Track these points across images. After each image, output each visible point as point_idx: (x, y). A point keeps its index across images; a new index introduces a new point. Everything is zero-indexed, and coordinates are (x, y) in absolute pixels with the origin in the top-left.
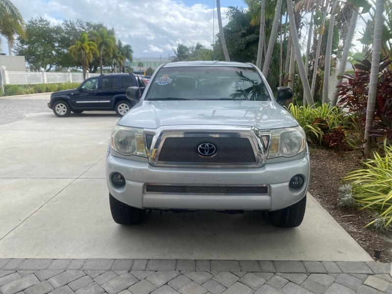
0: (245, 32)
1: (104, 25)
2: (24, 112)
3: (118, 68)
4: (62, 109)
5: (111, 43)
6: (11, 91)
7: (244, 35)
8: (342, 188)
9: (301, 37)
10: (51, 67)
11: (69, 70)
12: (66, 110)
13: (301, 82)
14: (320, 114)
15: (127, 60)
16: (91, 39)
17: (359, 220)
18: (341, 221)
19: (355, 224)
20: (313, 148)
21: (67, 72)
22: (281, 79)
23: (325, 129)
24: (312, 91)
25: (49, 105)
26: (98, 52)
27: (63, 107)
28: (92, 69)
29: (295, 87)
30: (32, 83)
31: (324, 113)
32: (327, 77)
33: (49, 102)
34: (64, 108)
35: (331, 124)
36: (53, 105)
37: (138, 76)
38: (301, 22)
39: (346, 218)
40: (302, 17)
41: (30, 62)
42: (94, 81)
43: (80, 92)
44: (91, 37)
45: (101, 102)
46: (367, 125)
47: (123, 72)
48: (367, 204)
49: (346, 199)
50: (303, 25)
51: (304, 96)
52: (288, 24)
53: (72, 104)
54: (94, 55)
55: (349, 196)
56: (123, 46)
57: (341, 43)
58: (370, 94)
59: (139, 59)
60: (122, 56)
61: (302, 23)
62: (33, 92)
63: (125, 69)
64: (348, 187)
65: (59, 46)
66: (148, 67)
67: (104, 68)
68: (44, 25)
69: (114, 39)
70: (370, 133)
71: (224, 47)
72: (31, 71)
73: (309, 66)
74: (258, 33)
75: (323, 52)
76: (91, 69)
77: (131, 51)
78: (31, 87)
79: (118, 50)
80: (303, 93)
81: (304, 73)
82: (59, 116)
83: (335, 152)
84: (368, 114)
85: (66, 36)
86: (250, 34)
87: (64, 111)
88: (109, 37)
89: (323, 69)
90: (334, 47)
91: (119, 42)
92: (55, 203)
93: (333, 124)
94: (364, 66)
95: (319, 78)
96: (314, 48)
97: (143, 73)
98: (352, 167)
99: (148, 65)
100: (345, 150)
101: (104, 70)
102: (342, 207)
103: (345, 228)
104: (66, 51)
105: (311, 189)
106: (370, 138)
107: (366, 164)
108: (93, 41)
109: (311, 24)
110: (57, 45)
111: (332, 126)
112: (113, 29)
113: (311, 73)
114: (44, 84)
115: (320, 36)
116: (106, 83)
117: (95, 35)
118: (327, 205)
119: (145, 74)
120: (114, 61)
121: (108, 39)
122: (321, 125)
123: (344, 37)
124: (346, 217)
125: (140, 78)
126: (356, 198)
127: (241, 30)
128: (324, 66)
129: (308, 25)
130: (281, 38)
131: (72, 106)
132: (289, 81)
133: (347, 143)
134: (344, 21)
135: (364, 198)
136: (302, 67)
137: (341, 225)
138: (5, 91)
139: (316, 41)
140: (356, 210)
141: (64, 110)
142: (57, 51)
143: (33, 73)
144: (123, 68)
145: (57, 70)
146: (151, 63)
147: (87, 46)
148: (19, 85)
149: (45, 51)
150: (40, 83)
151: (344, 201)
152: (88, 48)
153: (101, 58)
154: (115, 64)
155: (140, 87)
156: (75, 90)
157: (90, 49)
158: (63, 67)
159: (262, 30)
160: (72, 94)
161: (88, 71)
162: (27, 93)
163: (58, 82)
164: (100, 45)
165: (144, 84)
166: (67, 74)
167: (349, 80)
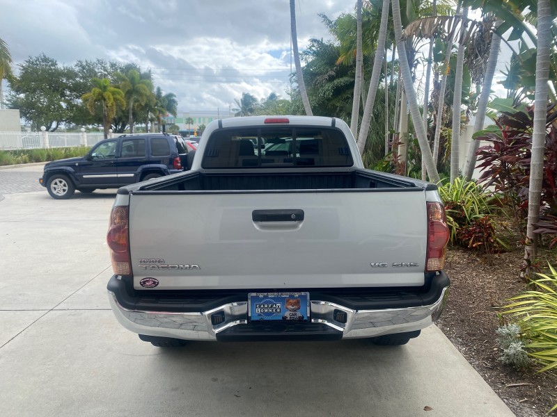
0: (333, 73)
2: (5, 191)
4: (60, 186)
5: (145, 90)
7: (331, 79)
9: (416, 80)
10: (58, 124)
11: (83, 129)
12: (66, 188)
13: (417, 145)
14: (452, 195)
16: (118, 84)
17: (540, 394)
18: (506, 396)
19: (534, 403)
21: (80, 131)
22: (387, 140)
23: (460, 220)
24: (434, 157)
25: (42, 181)
26: (125, 103)
27: (62, 184)
29: (409, 153)
30: (26, 148)
31: (457, 194)
32: (456, 137)
33: (42, 177)
34: (65, 185)
35: (469, 211)
36: (47, 180)
37: (177, 138)
38: (416, 58)
39: (514, 390)
40: (417, 52)
41: (29, 119)
43: (89, 163)
46: (530, 214)
47: (163, 131)
49: (511, 351)
50: (418, 62)
52: (396, 62)
53: (77, 180)
54: (119, 106)
55: (516, 347)
56: (164, 94)
57: (473, 88)
58: (534, 165)
59: (188, 113)
60: (161, 108)
61: (417, 60)
63: (168, 127)
64: (514, 328)
65: (71, 95)
66: (201, 124)
68: (49, 66)
69: (150, 86)
70: (536, 227)
71: (304, 95)
73: (429, 121)
74: (353, 76)
75: (449, 101)
76: (117, 127)
77: (174, 101)
78: (24, 154)
79: (155, 101)
81: (422, 131)
82: (55, 197)
83: (478, 255)
84: (532, 197)
85: (82, 81)
86: (341, 77)
87: (64, 190)
88: (143, 83)
89: (449, 125)
90: (464, 95)
91: (159, 90)
93: (473, 210)
94: (517, 121)
95: (443, 139)
96: (435, 96)
97: (193, 133)
99: (200, 121)
100: (496, 252)
101: (136, 128)
102: (505, 365)
104: (79, 101)
106: (536, 235)
107: (537, 282)
108: (118, 87)
109: (429, 61)
110: (67, 93)
111: (471, 214)
112: (150, 71)
113: (432, 131)
114: (44, 149)
115: (443, 78)
116: (129, 148)
117: (123, 80)
118: (478, 360)
119: (195, 134)
120: (150, 115)
121: (141, 85)
122: (453, 212)
123: (478, 80)
124: (514, 386)
125: (180, 140)
126: (528, 349)
127: (327, 72)
128: (451, 122)
129: (426, 63)
130: (386, 83)
131: (75, 182)
132: (400, 143)
133: (498, 243)
134: (476, 56)
135: (542, 349)
136: (419, 123)
137: (507, 404)
139: (437, 85)
140: (530, 371)
141: (64, 188)
142: (68, 102)
144: (164, 126)
145: (70, 130)
146: (204, 118)
147: (110, 94)
148: (7, 152)
149: (51, 102)
150: (38, 148)
151: (508, 355)
152: (111, 97)
153: (131, 111)
154: (152, 120)
155: (179, 153)
156: (81, 159)
157: (114, 98)
158: (77, 124)
159: (358, 71)
160: (77, 164)
161: (111, 130)
162: (18, 163)
163: (66, 146)
164: (129, 94)
165: (186, 149)
166: (81, 134)
167: (495, 142)
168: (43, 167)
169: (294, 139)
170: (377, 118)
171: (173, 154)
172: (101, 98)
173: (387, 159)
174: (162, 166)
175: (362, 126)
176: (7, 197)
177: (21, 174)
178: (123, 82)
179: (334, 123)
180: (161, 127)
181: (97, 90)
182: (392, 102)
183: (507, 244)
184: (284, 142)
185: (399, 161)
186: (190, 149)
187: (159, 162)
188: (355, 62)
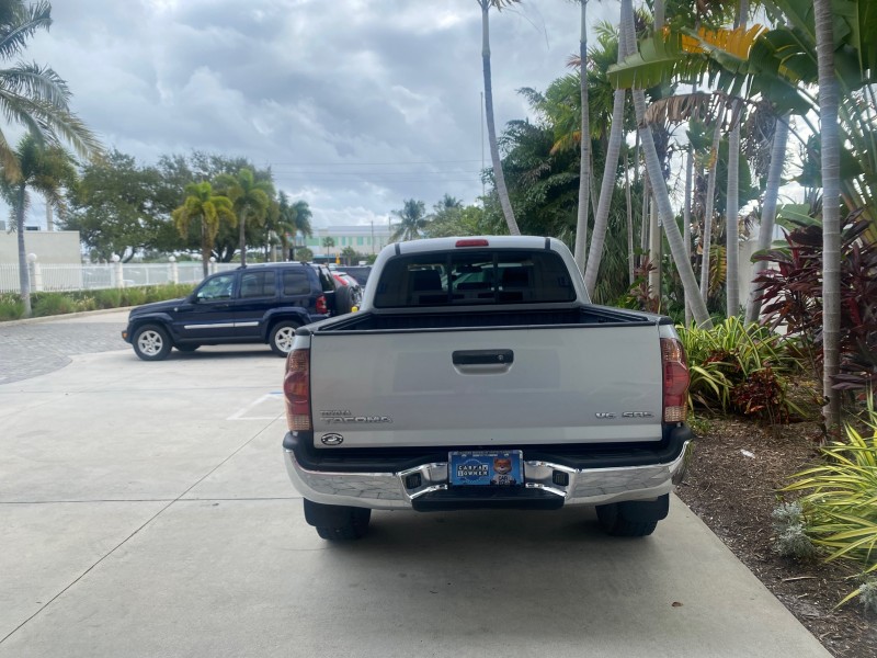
0: (548, 167)
1: (249, 162)
2: (70, 351)
3: (280, 252)
4: (152, 342)
5: (263, 197)
6: (47, 305)
7: (545, 175)
8: (780, 512)
9: (671, 176)
10: (134, 251)
11: (173, 259)
12: (160, 344)
13: (676, 271)
14: (722, 340)
15: (299, 234)
16: (222, 190)
17: (825, 588)
18: (781, 592)
19: (816, 599)
20: (712, 418)
21: (168, 261)
22: (631, 264)
23: (734, 375)
24: (702, 290)
25: (125, 335)
26: (235, 218)
27: (154, 339)
28: (224, 254)
30: (92, 288)
31: (728, 339)
32: (734, 258)
33: (125, 328)
34: (158, 341)
35: (747, 363)
36: (133, 334)
37: (319, 268)
38: (670, 142)
39: (792, 585)
40: (671, 135)
41: (89, 244)
42: (224, 280)
43: (195, 307)
44: (221, 187)
45: (237, 325)
46: (827, 363)
47: (291, 258)
48: (839, 548)
49: (788, 537)
50: (674, 150)
51: (686, 300)
53: (176, 332)
54: (226, 223)
55: (795, 531)
56: (290, 204)
58: (827, 296)
59: (326, 230)
60: (287, 224)
61: (672, 146)
62: (94, 306)
63: (295, 251)
64: (793, 508)
65: (153, 208)
66: (347, 246)
67: (250, 251)
68: (124, 165)
69: (270, 190)
70: (835, 381)
71: (505, 201)
72: (93, 262)
73: (693, 238)
74: (578, 170)
75: (720, 206)
76: (220, 254)
77: (307, 213)
78: (90, 297)
79: (279, 213)
80: (683, 294)
81: (681, 251)
82: (145, 358)
83: (761, 427)
84: (827, 340)
85: (169, 186)
86: (560, 172)
87: (157, 348)
88: (261, 187)
89: (722, 241)
91: (283, 197)
92: (122, 560)
93: (752, 362)
97: (333, 260)
98: (802, 460)
99: (344, 243)
100: (783, 422)
101: (250, 255)
102: (784, 557)
103: (791, 609)
104: (167, 217)
105: (709, 515)
106: (836, 392)
107: (832, 453)
108: (225, 195)
110: (148, 204)
111: (750, 368)
112: (269, 169)
114: (117, 289)
115: (711, 172)
116: (251, 284)
117: (231, 183)
118: (749, 552)
119: (338, 261)
120: (273, 234)
121: (257, 190)
122: (724, 366)
124: (794, 581)
125: (325, 272)
126: (814, 535)
127: (539, 165)
128: (725, 236)
129: (685, 151)
130: (627, 179)
131: (173, 334)
132: (650, 269)
133: (786, 406)
134: (759, 138)
135: (832, 534)
138: (32, 307)
141: (158, 344)
142: (148, 218)
143: (97, 266)
144: (291, 251)
145: (147, 259)
146: (350, 238)
147: (212, 205)
148: (65, 294)
149: (123, 219)
150: (110, 287)
151: (785, 543)
152: (214, 210)
153: (242, 230)
154: (273, 242)
155: (324, 289)
156: (182, 302)
157: (218, 212)
158: (161, 251)
159: (585, 163)
160: (176, 309)
161: (213, 259)
162: (80, 310)
163: (148, 284)
164: (240, 203)
165: (333, 284)
166: (169, 265)
167: (781, 264)
168: (127, 314)
169: (496, 266)
170: (615, 233)
171: (316, 291)
172: (198, 211)
173: (632, 291)
174: (299, 309)
175: (593, 245)
176: (76, 358)
177: (87, 326)
178: (230, 188)
179: (548, 243)
180: (288, 252)
181: (193, 199)
182: (637, 208)
183: (806, 410)
184: (478, 270)
185: (651, 296)
186: (338, 285)
187: (292, 304)
188: (579, 149)
